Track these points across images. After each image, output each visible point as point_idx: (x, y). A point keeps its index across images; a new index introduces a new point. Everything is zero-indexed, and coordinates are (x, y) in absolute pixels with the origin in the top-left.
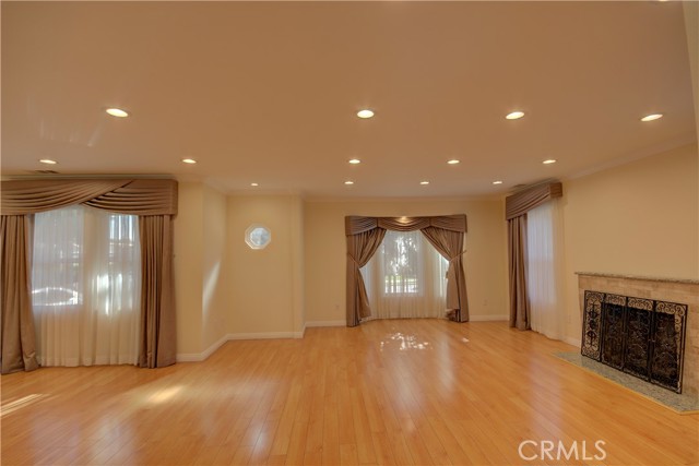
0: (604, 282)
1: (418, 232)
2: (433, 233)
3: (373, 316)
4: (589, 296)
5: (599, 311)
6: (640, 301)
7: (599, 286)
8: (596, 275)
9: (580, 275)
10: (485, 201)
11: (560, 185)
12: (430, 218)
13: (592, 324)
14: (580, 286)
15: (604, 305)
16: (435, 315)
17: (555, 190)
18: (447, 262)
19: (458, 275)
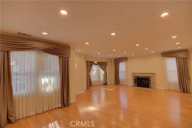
0: (137, 74)
1: (98, 65)
2: (101, 65)
3: (93, 85)
4: (134, 76)
5: (136, 79)
6: (144, 76)
7: (136, 75)
8: (136, 73)
9: (133, 73)
10: (110, 60)
11: (127, 58)
12: (100, 62)
13: (135, 81)
14: (132, 75)
15: (137, 78)
16: (101, 84)
17: (125, 59)
18: (103, 72)
19: (106, 75)
